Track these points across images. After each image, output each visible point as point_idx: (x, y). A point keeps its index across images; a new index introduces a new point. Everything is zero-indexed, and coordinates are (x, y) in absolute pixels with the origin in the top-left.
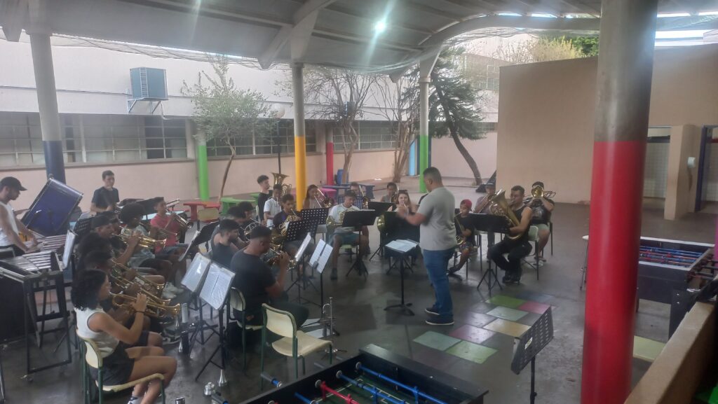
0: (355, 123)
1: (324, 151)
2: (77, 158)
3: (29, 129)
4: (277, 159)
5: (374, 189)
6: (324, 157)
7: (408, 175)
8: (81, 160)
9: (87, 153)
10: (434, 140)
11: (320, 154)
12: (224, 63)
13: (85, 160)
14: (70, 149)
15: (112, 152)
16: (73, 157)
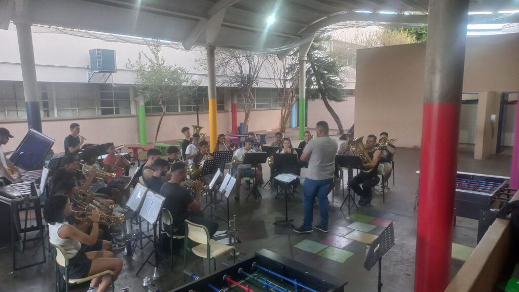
0: (253, 89)
1: (230, 109)
2: (50, 113)
3: (15, 92)
4: (196, 116)
5: (266, 137)
6: (230, 114)
7: (290, 127)
8: (54, 115)
9: (58, 111)
10: (310, 102)
11: (227, 111)
12: (157, 46)
13: (56, 116)
14: (45, 108)
15: (76, 110)
16: (47, 113)
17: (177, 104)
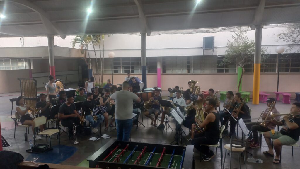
9: (193, 70)
14: (188, 68)
15: (202, 69)
16: (189, 71)
17: (276, 67)
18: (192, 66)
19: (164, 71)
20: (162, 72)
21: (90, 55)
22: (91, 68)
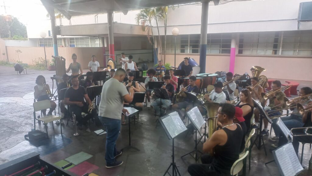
2: (277, 52)
9: (282, 50)
13: (280, 54)
14: (275, 48)
15: (297, 50)
16: (275, 52)
18: (281, 45)
19: (240, 52)
20: (237, 53)
21: (153, 32)
22: (156, 47)
